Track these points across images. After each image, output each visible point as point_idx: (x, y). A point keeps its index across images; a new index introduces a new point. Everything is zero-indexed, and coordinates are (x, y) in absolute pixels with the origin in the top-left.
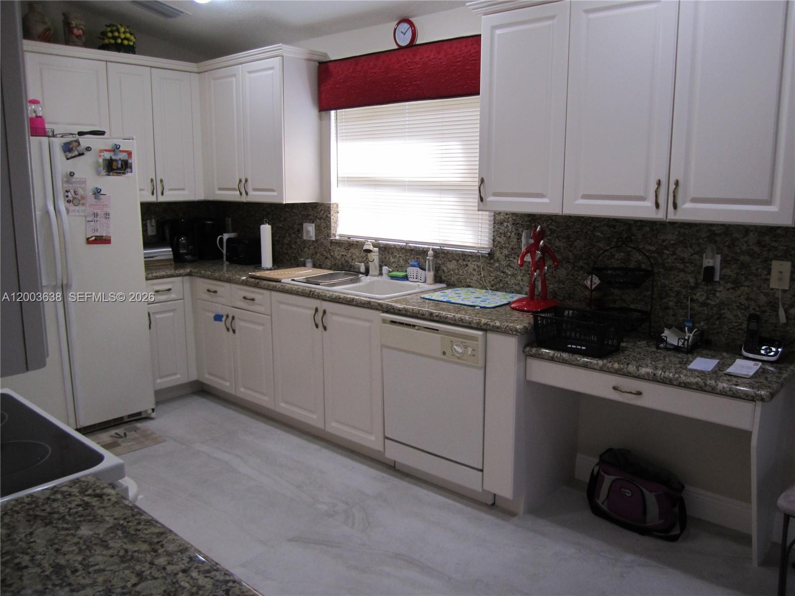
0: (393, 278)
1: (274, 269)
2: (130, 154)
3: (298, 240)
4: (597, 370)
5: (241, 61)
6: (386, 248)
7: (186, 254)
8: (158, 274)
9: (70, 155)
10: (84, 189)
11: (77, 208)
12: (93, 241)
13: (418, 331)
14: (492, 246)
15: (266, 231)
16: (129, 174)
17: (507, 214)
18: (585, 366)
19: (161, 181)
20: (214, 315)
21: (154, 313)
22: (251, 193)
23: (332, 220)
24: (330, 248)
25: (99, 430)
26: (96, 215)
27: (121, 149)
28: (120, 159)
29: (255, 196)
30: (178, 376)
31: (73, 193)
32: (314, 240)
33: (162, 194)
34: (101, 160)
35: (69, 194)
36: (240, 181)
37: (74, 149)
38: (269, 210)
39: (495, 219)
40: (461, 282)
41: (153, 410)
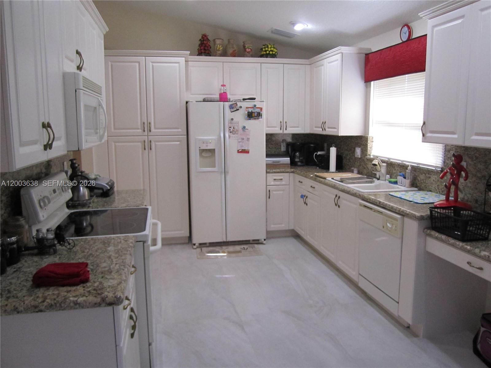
0: (390, 182)
1: (336, 172)
2: (261, 109)
3: (353, 157)
4: (458, 248)
5: (325, 57)
6: (391, 164)
7: (299, 162)
8: (275, 171)
9: (232, 110)
10: (238, 126)
11: (234, 135)
12: (241, 151)
13: (374, 213)
14: (443, 166)
15: (333, 151)
16: (261, 119)
17: (452, 146)
18: (453, 245)
19: (286, 122)
20: (301, 195)
21: (272, 191)
22: (327, 129)
23: (368, 146)
24: (367, 163)
25: (238, 244)
26: (243, 139)
27: (257, 106)
28: (256, 112)
29: (329, 132)
30: (283, 225)
31: (233, 128)
32: (360, 157)
33: (286, 129)
34: (247, 112)
35: (231, 129)
36: (323, 123)
37: (234, 107)
38: (342, 139)
39: (445, 149)
40: (426, 188)
41: (265, 240)
